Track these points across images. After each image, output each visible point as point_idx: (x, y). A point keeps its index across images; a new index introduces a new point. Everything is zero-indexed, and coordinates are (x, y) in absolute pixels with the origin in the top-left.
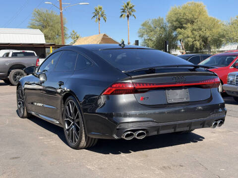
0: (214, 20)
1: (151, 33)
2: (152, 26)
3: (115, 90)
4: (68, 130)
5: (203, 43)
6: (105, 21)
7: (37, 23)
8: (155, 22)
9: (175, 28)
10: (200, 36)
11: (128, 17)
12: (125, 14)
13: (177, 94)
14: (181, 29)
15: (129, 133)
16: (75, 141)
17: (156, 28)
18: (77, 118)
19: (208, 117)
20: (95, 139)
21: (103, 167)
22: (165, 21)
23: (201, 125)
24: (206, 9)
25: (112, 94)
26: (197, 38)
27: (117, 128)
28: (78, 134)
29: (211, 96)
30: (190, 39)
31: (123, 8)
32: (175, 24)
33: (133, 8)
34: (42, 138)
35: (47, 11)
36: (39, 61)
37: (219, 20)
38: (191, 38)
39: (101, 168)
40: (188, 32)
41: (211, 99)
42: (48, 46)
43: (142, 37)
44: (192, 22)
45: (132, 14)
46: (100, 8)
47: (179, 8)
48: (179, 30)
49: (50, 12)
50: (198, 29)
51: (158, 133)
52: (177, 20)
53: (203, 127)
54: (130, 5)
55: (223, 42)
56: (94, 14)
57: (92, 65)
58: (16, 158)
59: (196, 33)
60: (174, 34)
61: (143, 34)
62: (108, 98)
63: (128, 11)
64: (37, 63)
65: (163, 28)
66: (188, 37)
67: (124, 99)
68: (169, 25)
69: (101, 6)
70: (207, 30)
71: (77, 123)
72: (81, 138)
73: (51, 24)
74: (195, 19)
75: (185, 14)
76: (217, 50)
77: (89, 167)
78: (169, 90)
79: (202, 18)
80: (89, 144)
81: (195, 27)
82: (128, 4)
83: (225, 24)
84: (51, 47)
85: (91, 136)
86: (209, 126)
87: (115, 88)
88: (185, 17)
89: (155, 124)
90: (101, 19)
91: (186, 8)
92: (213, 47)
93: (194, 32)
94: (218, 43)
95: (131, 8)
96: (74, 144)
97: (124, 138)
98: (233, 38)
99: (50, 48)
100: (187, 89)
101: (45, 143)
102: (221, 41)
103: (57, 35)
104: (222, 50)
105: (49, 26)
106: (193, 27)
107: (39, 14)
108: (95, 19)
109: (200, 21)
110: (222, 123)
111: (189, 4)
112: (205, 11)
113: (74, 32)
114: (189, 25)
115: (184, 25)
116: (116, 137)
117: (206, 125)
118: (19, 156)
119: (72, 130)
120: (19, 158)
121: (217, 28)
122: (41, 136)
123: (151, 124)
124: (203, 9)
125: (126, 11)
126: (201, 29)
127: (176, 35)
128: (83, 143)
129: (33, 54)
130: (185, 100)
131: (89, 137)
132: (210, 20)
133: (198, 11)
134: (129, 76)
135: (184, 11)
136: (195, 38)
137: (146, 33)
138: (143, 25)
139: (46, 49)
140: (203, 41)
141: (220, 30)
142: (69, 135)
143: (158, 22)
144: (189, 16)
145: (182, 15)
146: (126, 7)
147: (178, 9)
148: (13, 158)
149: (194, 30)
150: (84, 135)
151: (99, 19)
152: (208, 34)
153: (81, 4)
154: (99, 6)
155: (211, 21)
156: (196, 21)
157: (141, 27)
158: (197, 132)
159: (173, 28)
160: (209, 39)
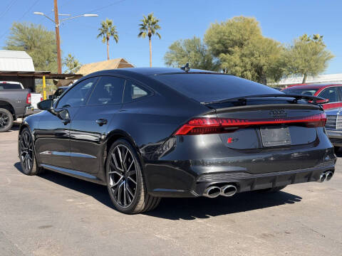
0: (271, 42)
1: (183, 59)
2: (185, 49)
3: (194, 129)
4: (114, 187)
5: (256, 74)
6: (117, 41)
7: (17, 42)
8: (189, 43)
9: (217, 53)
10: (252, 64)
11: (150, 35)
12: (146, 32)
13: (275, 135)
14: (225, 53)
15: (213, 188)
16: (128, 203)
17: (189, 52)
18: (131, 170)
19: (316, 167)
20: (157, 198)
21: (178, 235)
22: (203, 42)
23: (306, 177)
24: (259, 26)
25: (190, 133)
26: (249, 67)
27: (198, 181)
28: (133, 192)
29: (317, 138)
30: (238, 68)
31: (142, 23)
32: (217, 46)
33: (158, 24)
34: (71, 200)
35: (32, 25)
36: (30, 96)
37: (277, 41)
38: (240, 66)
39: (177, 238)
40: (235, 58)
41: (317, 142)
42: (39, 76)
43: (170, 64)
44: (241, 45)
45: (156, 31)
46: (110, 24)
47: (222, 24)
48: (223, 55)
49: (37, 28)
50: (249, 54)
51: (251, 188)
52: (219, 42)
53: (308, 181)
54: (153, 19)
55: (284, 72)
56: (100, 32)
57: (152, 95)
58: (47, 227)
59: (247, 60)
60: (215, 61)
61: (171, 61)
62: (182, 139)
63: (149, 28)
64: (27, 100)
65: (201, 52)
66: (236, 66)
67: (203, 141)
68: (208, 48)
69: (110, 21)
70: (261, 56)
71: (130, 176)
72: (138, 198)
73: (38, 44)
74: (245, 40)
75: (230, 33)
76: (276, 84)
77: (159, 236)
78: (265, 128)
79: (254, 39)
80: (148, 206)
81: (246, 50)
82: (150, 18)
83: (286, 47)
84: (44, 77)
85: (153, 195)
86: (316, 179)
87: (194, 125)
88: (231, 38)
89: (248, 176)
90: (111, 38)
91: (232, 25)
92: (269, 80)
93: (244, 58)
94: (277, 74)
95: (154, 23)
96: (126, 207)
97: (207, 195)
98: (298, 68)
99: (42, 78)
100: (288, 128)
101: (80, 207)
102: (281, 72)
103: (48, 60)
104: (283, 84)
105: (35, 47)
106: (242, 51)
107: (21, 30)
108: (102, 38)
109: (252, 43)
110: (331, 175)
111: (235, 18)
112: (258, 30)
113: (70, 56)
114: (237, 48)
115: (230, 49)
116: (195, 194)
117: (312, 179)
118: (50, 224)
119: (123, 187)
120: (51, 226)
121: (276, 54)
122: (69, 198)
123: (244, 176)
124: (255, 26)
125: (147, 27)
126: (253, 55)
127: (218, 62)
128: (141, 204)
129: (18, 87)
130: (285, 143)
131: (150, 196)
132: (265, 41)
133: (249, 29)
134: (211, 108)
135: (230, 29)
136: (245, 67)
137: (176, 59)
138: (172, 48)
139: (36, 79)
140: (256, 71)
141: (279, 56)
142: (117, 195)
143: (193, 44)
144: (237, 37)
145: (227, 34)
146: (147, 22)
147: (221, 27)
148: (44, 227)
149: (243, 55)
150: (143, 194)
151: (108, 39)
152: (263, 61)
153: (86, 15)
154: (107, 19)
155: (266, 44)
156: (246, 43)
157: (169, 50)
158: (289, 189)
159: (215, 52)
160: (265, 68)
